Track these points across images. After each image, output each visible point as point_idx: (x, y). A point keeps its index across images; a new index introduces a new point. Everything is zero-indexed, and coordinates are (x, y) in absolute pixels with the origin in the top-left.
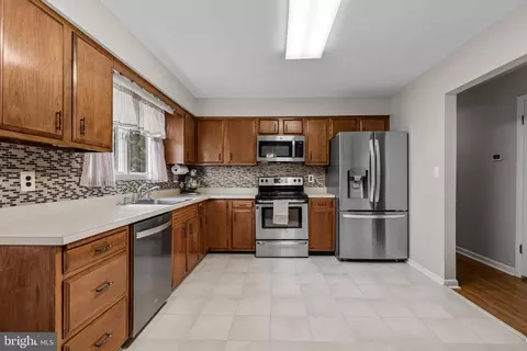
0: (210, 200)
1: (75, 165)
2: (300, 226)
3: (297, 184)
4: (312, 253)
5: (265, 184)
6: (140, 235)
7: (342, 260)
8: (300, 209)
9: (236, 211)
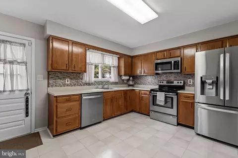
0: (133, 90)
1: (81, 76)
2: (172, 108)
3: (179, 84)
4: (178, 124)
5: (161, 84)
6: (84, 98)
7: (199, 135)
8: (172, 98)
9: (142, 95)
